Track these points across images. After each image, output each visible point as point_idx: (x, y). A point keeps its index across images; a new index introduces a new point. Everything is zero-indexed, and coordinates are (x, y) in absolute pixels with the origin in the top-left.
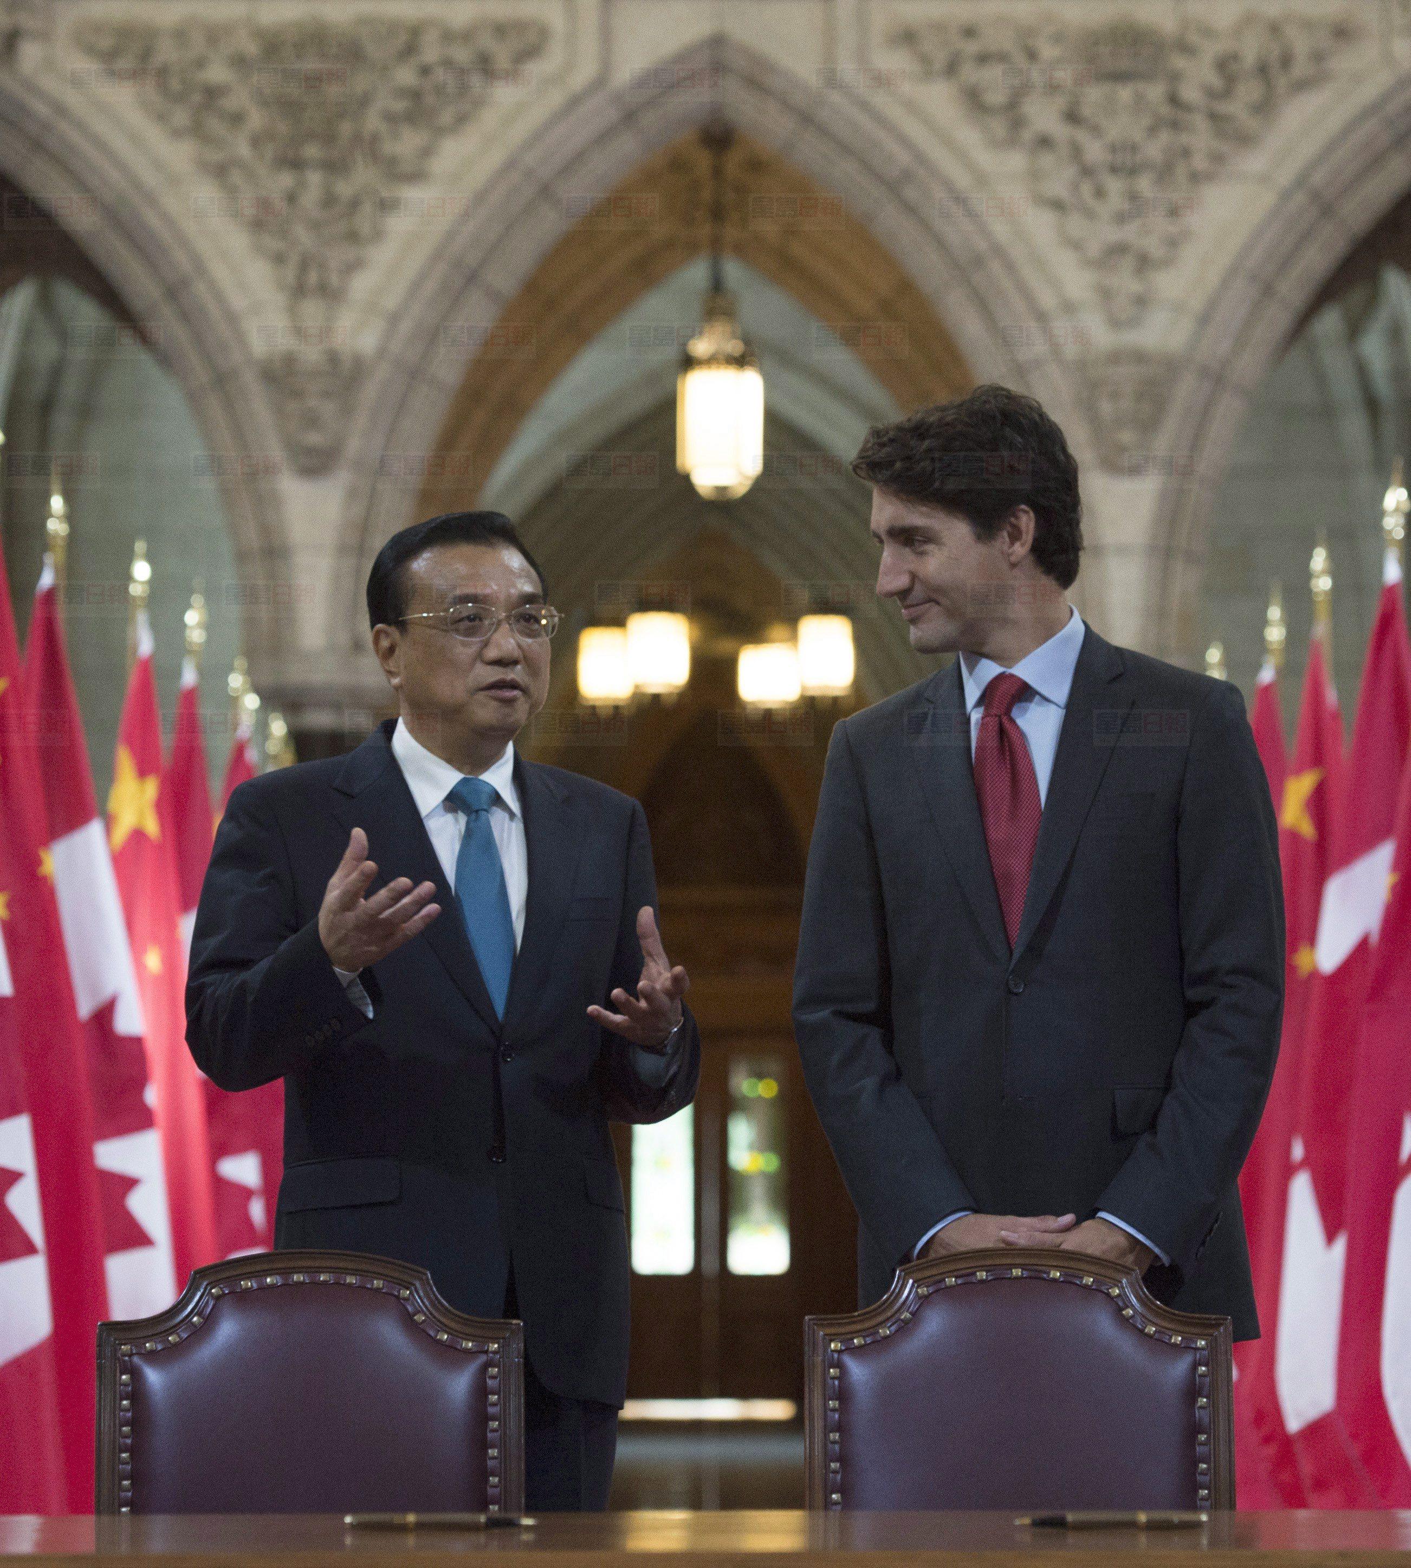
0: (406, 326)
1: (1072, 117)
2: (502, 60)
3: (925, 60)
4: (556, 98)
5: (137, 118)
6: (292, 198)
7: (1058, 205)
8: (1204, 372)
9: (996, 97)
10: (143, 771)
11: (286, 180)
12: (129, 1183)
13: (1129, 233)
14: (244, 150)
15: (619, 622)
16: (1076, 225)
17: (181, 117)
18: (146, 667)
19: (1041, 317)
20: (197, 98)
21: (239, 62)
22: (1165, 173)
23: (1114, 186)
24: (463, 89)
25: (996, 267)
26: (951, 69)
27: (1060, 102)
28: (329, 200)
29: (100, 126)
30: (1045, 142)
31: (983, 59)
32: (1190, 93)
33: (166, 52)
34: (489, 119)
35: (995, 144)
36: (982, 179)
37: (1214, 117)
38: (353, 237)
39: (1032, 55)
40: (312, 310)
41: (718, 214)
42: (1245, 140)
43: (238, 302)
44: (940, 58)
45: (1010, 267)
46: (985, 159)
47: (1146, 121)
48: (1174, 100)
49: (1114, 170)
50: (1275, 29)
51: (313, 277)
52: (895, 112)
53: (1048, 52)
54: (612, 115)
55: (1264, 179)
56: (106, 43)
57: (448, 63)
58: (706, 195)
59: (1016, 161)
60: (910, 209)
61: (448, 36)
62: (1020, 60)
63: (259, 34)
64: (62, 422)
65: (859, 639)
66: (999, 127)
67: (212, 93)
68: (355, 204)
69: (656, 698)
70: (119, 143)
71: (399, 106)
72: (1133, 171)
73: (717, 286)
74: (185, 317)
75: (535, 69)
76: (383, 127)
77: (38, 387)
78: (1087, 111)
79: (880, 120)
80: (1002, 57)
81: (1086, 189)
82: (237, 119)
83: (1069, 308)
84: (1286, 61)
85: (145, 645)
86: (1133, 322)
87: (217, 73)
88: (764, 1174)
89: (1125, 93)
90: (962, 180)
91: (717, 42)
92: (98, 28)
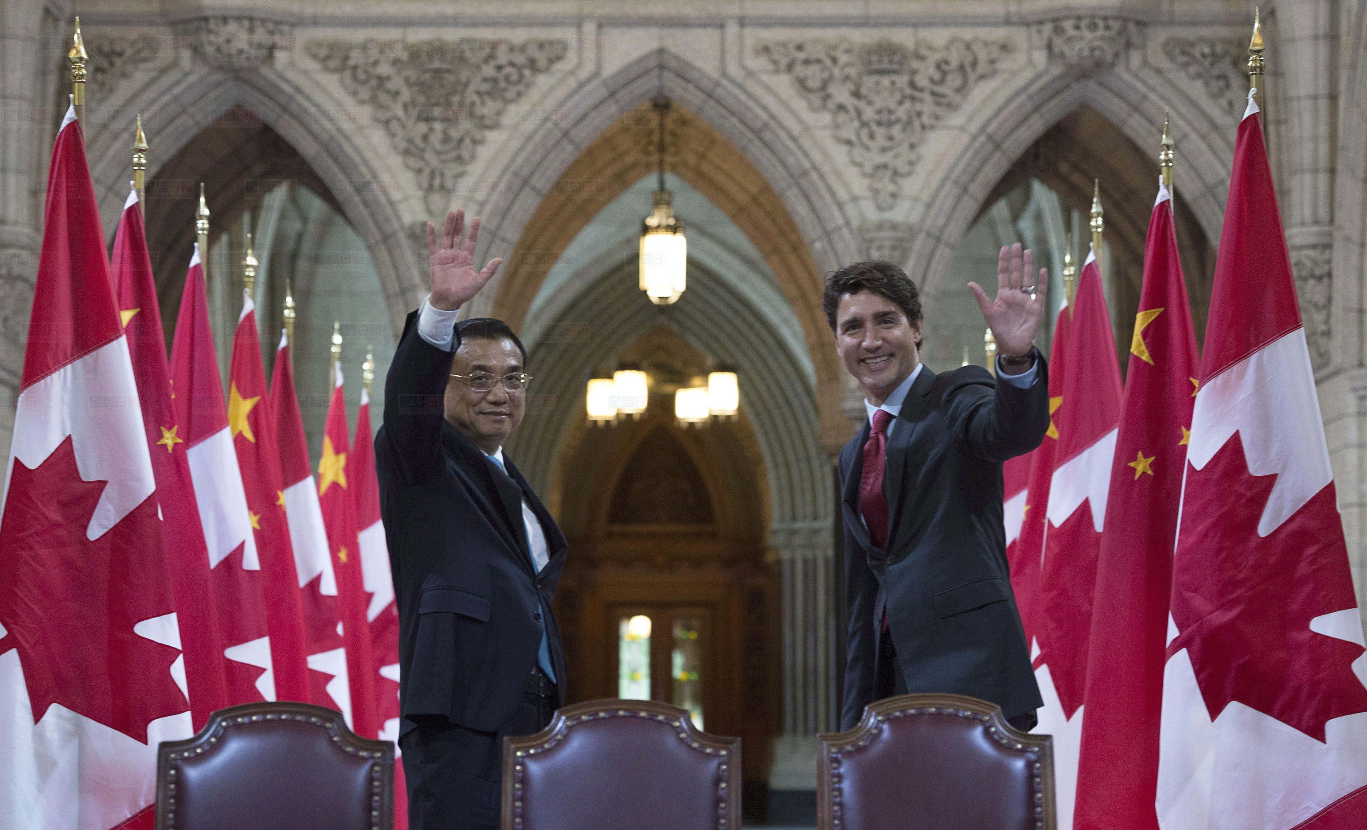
0: (488, 208)
1: (856, 94)
2: (542, 62)
3: (775, 63)
4: (572, 83)
5: (339, 93)
6: (425, 138)
7: (849, 143)
8: (929, 235)
9: (814, 83)
10: (337, 452)
11: (422, 127)
12: (328, 678)
13: (887, 158)
14: (400, 112)
15: (610, 376)
16: (858, 152)
17: (365, 93)
18: (340, 391)
19: (840, 205)
20: (374, 82)
21: (396, 62)
22: (908, 124)
23: (880, 132)
24: (521, 78)
25: (814, 175)
26: (790, 67)
27: (850, 86)
28: (446, 139)
29: (320, 98)
30: (841, 108)
31: (807, 62)
32: (922, 81)
33: (356, 57)
34: (534, 94)
35: (813, 109)
36: (806, 128)
37: (933, 94)
38: (459, 159)
39: (834, 60)
40: (436, 199)
41: (662, 149)
42: (952, 107)
43: (396, 195)
44: (784, 61)
45: (822, 176)
46: (808, 117)
47: (898, 96)
48: (912, 85)
49: (879, 123)
50: (968, 47)
51: (437, 182)
52: (758, 91)
53: (843, 59)
54: (603, 92)
55: (962, 129)
56: (323, 52)
57: (512, 64)
58: (655, 138)
59: (826, 118)
60: (766, 144)
61: (512, 49)
62: (828, 62)
63: (407, 47)
64: (303, 265)
65: (741, 385)
66: (816, 99)
67: (382, 80)
68: (461, 141)
69: (629, 416)
70: (330, 107)
71: (486, 87)
72: (890, 124)
73: (662, 188)
74: (366, 204)
75: (559, 67)
76: (475, 98)
77: (289, 247)
78: (864, 91)
79: (750, 95)
80: (819, 61)
81: (864, 133)
82: (396, 94)
83: (855, 199)
84: (974, 64)
85: (339, 380)
86: (891, 208)
87: (384, 69)
88: (690, 681)
89: (885, 81)
90: (795, 128)
91: (661, 51)
92: (319, 45)
